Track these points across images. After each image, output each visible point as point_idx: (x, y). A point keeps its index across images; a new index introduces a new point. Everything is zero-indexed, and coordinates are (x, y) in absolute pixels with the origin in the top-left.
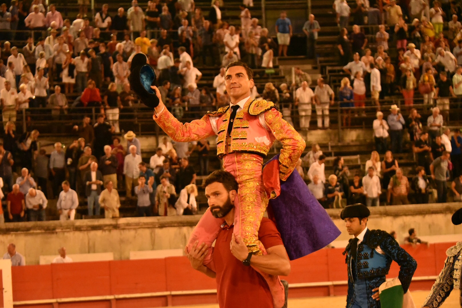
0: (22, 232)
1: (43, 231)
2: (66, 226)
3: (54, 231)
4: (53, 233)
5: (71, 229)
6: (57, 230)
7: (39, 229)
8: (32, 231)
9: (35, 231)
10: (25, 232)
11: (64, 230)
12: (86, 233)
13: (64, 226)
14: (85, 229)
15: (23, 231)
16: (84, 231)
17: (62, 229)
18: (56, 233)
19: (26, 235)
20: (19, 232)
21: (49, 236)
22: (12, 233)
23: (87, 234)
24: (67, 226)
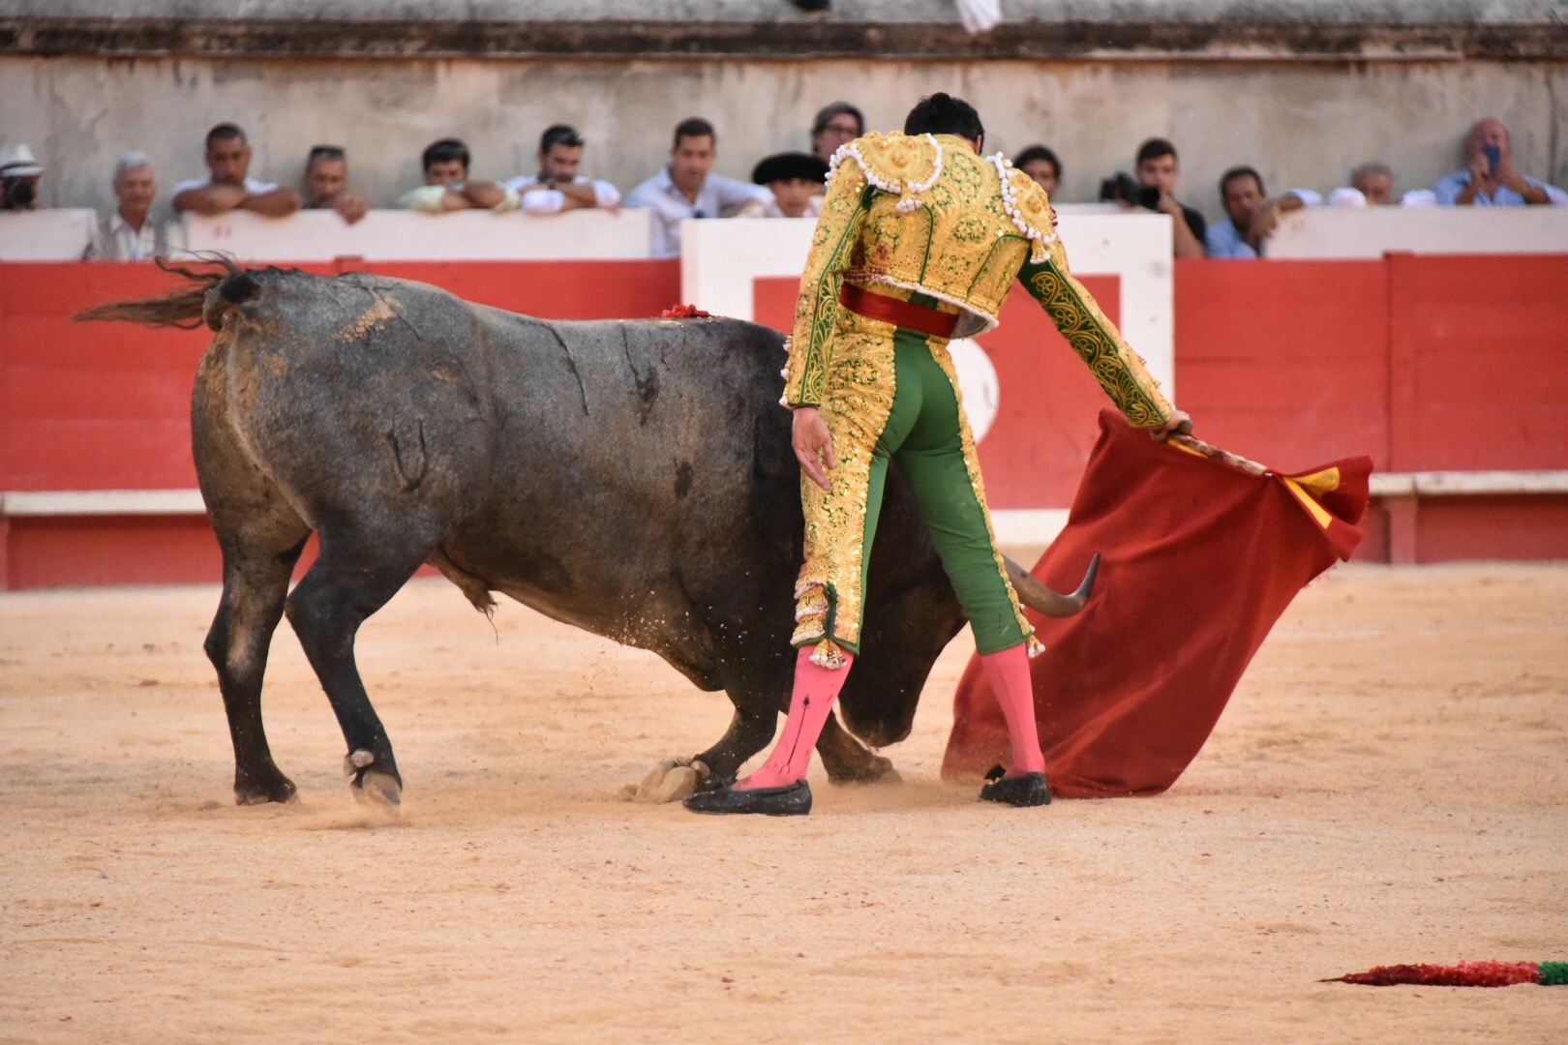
0: (1161, 54)
1: (1285, 53)
2: (1423, 26)
3: (1349, 55)
4: (1342, 66)
5: (1449, 48)
6: (1369, 52)
7: (1262, 39)
8: (1215, 51)
9: (1237, 52)
10: (1176, 54)
11: (1410, 52)
12: (1538, 73)
13: (1412, 27)
14: (1537, 50)
15: (1164, 44)
16: (1532, 59)
17: (1398, 47)
18: (1362, 65)
19: (1182, 68)
20: (1141, 53)
21: (1318, 81)
22: (1100, 53)
23: (1549, 83)
24: (1432, 27)
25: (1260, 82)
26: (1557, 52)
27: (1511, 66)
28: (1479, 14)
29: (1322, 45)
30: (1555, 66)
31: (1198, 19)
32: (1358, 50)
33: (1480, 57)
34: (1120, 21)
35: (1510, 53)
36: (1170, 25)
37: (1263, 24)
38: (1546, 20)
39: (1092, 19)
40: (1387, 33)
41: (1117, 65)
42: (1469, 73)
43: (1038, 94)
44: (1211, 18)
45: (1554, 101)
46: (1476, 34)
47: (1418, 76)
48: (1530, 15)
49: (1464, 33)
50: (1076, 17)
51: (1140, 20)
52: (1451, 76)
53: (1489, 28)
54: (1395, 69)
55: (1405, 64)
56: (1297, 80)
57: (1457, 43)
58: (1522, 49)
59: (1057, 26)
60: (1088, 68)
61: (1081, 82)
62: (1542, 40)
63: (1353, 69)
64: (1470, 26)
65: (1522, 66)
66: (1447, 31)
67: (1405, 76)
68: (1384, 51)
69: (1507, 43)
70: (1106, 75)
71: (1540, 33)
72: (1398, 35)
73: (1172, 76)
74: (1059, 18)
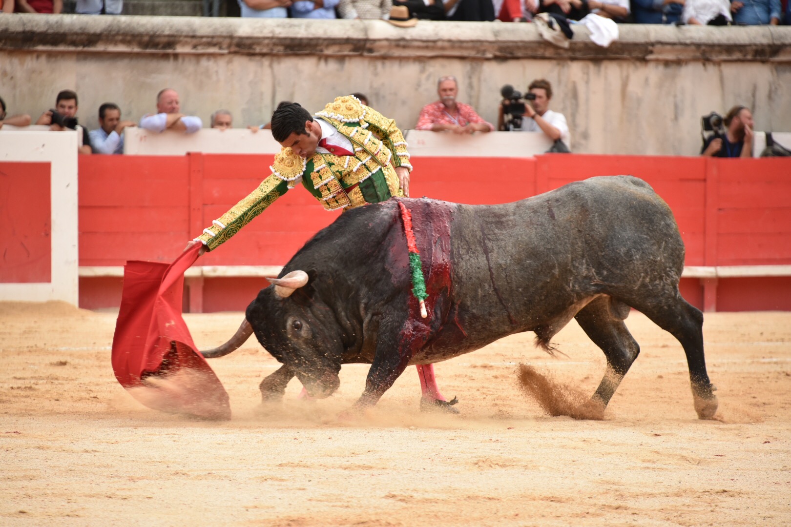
25: (123, 64)
26: (275, 52)
27: (253, 58)
28: (236, 31)
29: (156, 45)
30: (275, 58)
31: (92, 31)
32: (174, 49)
33: (236, 53)
34: (51, 31)
35: (252, 51)
36: (76, 34)
37: (125, 34)
38: (270, 35)
39: (36, 29)
40: (189, 40)
41: (50, 55)
42: (230, 62)
43: (8, 68)
44: (98, 31)
45: (274, 77)
46: (235, 41)
47: (204, 62)
48: (261, 32)
49: (227, 41)
50: (28, 29)
51: (62, 31)
52: (222, 63)
53: (241, 38)
54: (193, 59)
55: (199, 56)
56: (142, 63)
57: (224, 46)
58: (258, 49)
59: (18, 33)
60: (35, 56)
61: (30, 63)
62: (268, 45)
63: (172, 58)
64: (231, 37)
65: (258, 58)
66: (220, 40)
67: (198, 62)
68: (187, 49)
69: (250, 46)
70: (43, 59)
71: (266, 41)
72: (195, 41)
73: (78, 60)
74: (20, 29)
